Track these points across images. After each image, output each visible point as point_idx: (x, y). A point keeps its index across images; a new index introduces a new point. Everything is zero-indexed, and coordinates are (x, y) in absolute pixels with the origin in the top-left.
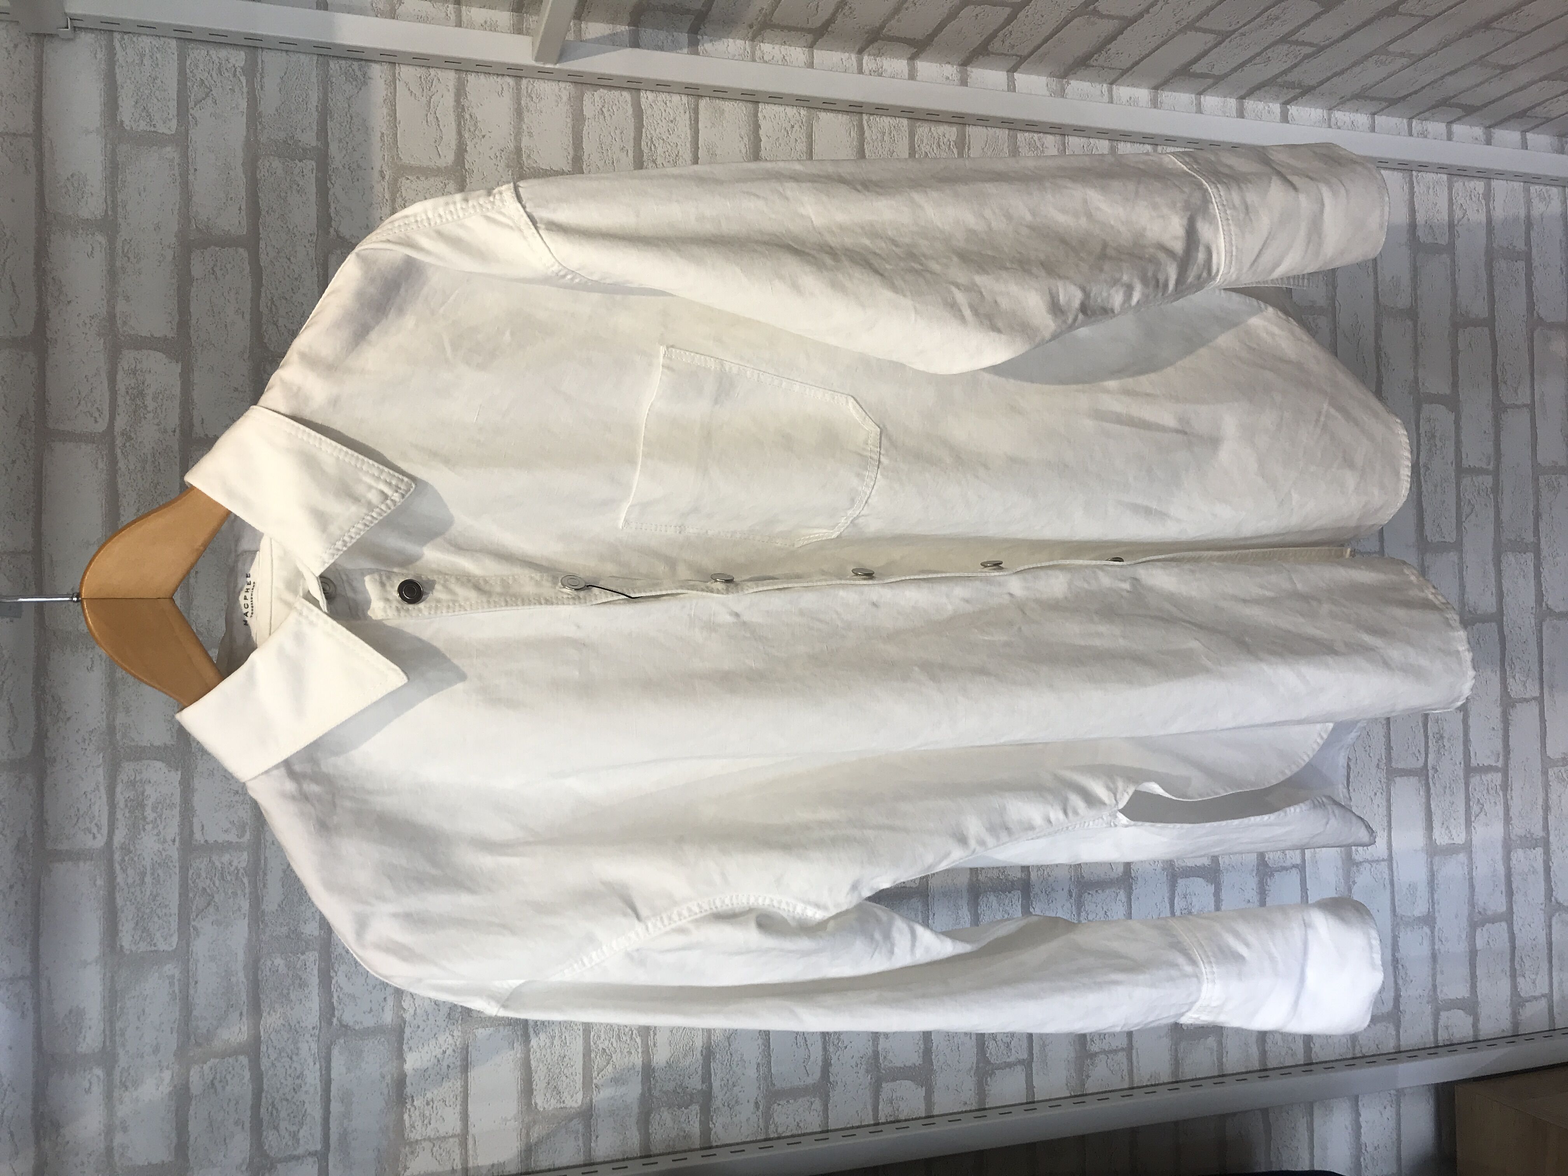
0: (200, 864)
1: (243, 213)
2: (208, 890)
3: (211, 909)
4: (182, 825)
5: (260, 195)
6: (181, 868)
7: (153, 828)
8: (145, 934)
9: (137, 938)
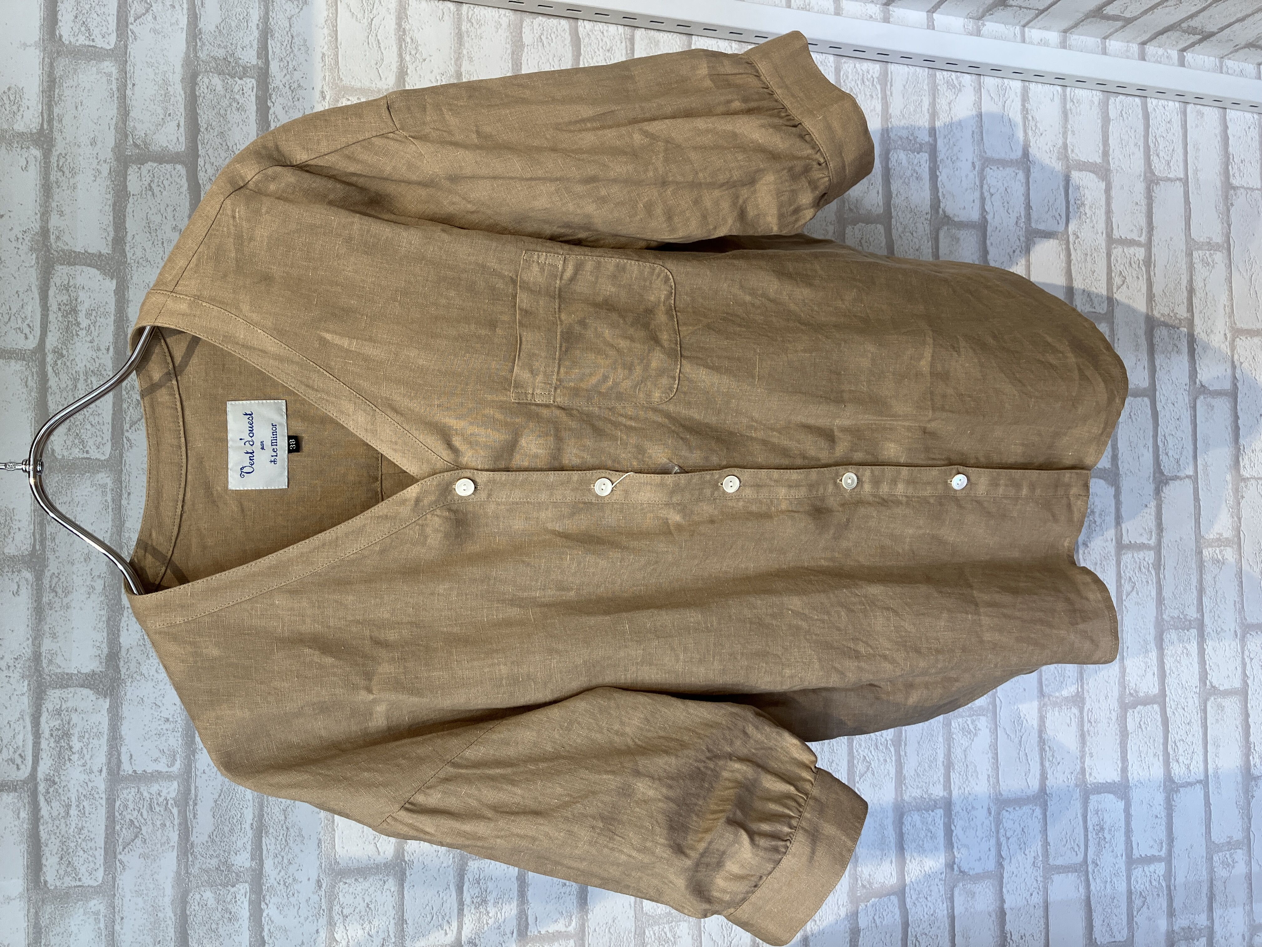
0: (127, 794)
1: (182, 129)
2: (136, 823)
3: (138, 842)
4: (110, 755)
5: (198, 111)
6: (107, 799)
7: (79, 759)
8: (69, 869)
9: (62, 872)
